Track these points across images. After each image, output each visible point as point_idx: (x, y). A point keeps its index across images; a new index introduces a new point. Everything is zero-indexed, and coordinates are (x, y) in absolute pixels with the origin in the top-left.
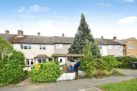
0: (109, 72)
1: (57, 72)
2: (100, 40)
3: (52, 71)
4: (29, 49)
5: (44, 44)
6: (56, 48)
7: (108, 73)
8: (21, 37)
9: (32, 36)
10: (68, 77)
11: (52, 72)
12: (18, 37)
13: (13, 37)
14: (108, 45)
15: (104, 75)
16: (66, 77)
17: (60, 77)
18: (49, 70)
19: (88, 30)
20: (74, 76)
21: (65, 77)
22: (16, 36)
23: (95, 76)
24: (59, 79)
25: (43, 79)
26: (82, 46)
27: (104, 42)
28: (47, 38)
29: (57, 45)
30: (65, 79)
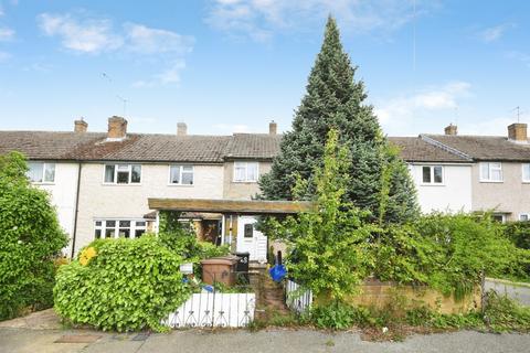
0: (456, 301)
1: (158, 283)
2: (434, 142)
3: (130, 278)
4: (133, 181)
5: (187, 161)
6: (231, 178)
7: (446, 308)
8: (119, 140)
9: (156, 135)
10: (217, 314)
11: (131, 284)
12: (108, 140)
13: (91, 143)
14: (477, 161)
15: (419, 319)
16: (207, 312)
17: (180, 310)
18: (118, 275)
19: (346, 86)
20: (246, 313)
21: (204, 308)
22: (103, 137)
23: (361, 321)
24: (172, 320)
25: (91, 313)
26: (308, 160)
27: (457, 152)
28: (206, 140)
29: (235, 165)
30: (200, 320)
